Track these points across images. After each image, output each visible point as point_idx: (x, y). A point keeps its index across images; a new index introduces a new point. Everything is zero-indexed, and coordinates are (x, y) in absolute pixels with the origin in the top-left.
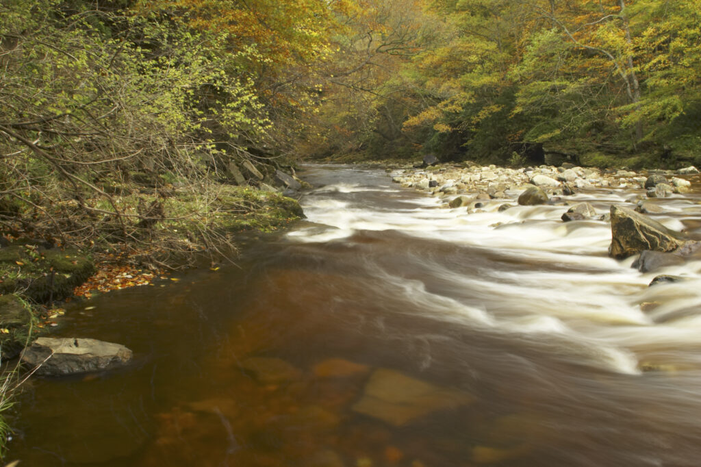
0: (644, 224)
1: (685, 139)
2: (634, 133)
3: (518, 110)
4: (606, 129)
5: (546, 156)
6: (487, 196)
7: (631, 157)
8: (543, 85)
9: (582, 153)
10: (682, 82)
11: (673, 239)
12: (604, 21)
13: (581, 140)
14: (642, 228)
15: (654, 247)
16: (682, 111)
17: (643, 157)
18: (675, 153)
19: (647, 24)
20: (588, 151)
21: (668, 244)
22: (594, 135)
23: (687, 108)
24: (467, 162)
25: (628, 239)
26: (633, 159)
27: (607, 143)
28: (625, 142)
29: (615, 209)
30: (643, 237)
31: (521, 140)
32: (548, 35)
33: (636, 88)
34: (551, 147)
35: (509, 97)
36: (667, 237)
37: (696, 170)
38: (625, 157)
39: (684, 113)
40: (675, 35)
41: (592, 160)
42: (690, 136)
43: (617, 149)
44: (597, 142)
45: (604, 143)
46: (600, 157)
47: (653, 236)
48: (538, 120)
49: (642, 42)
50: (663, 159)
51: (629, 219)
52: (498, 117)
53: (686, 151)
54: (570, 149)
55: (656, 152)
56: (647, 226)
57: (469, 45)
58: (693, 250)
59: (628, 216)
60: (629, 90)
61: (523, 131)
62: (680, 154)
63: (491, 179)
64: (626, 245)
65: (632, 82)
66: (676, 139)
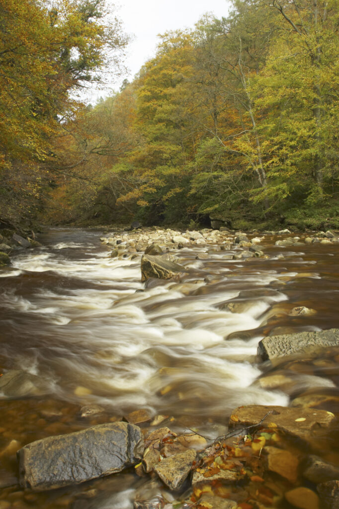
1: (293, 211)
2: (264, 207)
3: (193, 191)
4: (249, 204)
5: (212, 223)
6: (135, 250)
8: (207, 175)
9: (234, 220)
10: (288, 175)
11: (171, 272)
12: (243, 133)
13: (235, 211)
14: (155, 266)
15: (161, 277)
16: (288, 193)
17: (269, 223)
18: (287, 220)
19: (266, 138)
20: (238, 219)
21: (168, 275)
22: (242, 208)
23: (292, 191)
24: (155, 227)
25: (148, 273)
26: (263, 224)
27: (250, 213)
28: (259, 213)
30: (155, 271)
31: (196, 211)
32: (211, 142)
33: (264, 177)
34: (215, 216)
35: (186, 181)
36: (168, 271)
37: (289, 231)
38: (259, 223)
39: (290, 195)
40: (282, 146)
41: (239, 225)
43: (254, 217)
44: (243, 213)
45: (248, 213)
46: (244, 223)
47: (160, 270)
48: (207, 198)
49: (263, 149)
50: (280, 224)
51: (149, 262)
52: (181, 196)
53: (293, 219)
54: (226, 217)
55: (277, 219)
56: (158, 265)
57: (161, 147)
59: (148, 260)
60: (260, 179)
61: (197, 205)
62: (290, 221)
64: (148, 276)
65: (261, 173)
66: (288, 211)
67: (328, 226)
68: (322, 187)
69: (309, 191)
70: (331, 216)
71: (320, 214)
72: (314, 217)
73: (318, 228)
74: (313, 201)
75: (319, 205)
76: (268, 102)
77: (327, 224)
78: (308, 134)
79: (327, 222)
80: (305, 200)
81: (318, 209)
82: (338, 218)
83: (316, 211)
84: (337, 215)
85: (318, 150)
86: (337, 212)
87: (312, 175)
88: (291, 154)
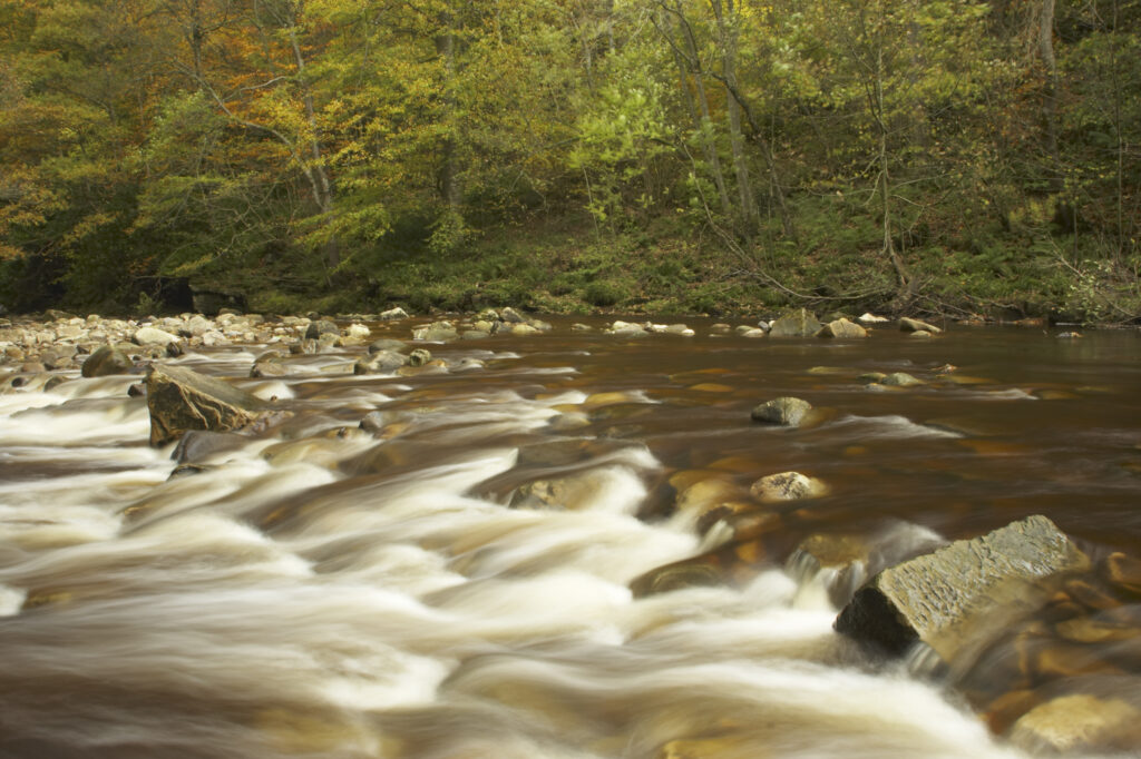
0: (197, 391)
1: (397, 268)
2: (327, 260)
3: (141, 223)
4: (288, 254)
5: (195, 299)
6: (41, 366)
7: (325, 296)
8: (182, 183)
9: (253, 292)
10: (386, 183)
11: (243, 411)
12: (275, 84)
13: (251, 271)
14: (193, 397)
15: (214, 425)
16: (388, 226)
17: (341, 296)
18: (384, 289)
19: (333, 96)
20: (262, 288)
21: (235, 419)
22: (271, 264)
25: (173, 416)
26: (326, 299)
27: (290, 275)
28: (314, 274)
29: (153, 370)
30: (195, 410)
31: (153, 272)
32: (190, 102)
33: (326, 190)
34: (202, 283)
35: (126, 196)
36: (233, 408)
37: (403, 312)
38: (315, 297)
39: (392, 230)
40: (373, 115)
41: (267, 304)
42: (404, 263)
43: (303, 284)
44: (274, 275)
45: (285, 276)
46: (277, 298)
47: (210, 408)
48: (181, 240)
49: (327, 121)
50: (369, 299)
51: (173, 385)
52: (112, 232)
54: (232, 286)
55: (359, 288)
56: (201, 393)
57: (55, 109)
58: (270, 425)
59: (171, 380)
60: (316, 194)
61: (155, 257)
62: (392, 290)
63: (72, 338)
64: (171, 425)
65: (319, 181)
66: (386, 269)
67: (482, 300)
68: (460, 212)
69: (435, 224)
70: (487, 277)
71: (459, 274)
72: (447, 282)
73: (458, 305)
74: (445, 244)
75: (458, 254)
76: (338, 10)
77: (479, 296)
78: (432, 91)
79: (479, 292)
80: (426, 241)
81: (454, 262)
82: (503, 283)
83: (452, 267)
84: (500, 275)
85: (454, 129)
86: (498, 269)
87: (438, 187)
88: (393, 136)
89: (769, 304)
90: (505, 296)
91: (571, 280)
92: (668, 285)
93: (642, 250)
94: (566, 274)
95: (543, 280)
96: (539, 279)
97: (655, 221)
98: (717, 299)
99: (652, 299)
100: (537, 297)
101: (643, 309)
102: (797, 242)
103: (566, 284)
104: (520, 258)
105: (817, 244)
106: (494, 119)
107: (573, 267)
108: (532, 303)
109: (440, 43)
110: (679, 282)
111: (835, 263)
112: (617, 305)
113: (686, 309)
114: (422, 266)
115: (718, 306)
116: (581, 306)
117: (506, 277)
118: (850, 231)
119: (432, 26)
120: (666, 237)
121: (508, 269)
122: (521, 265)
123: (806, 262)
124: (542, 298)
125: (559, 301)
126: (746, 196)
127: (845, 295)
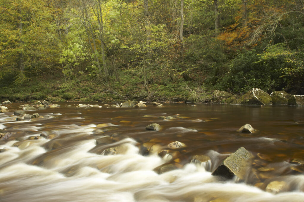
67: (31, 98)
68: (24, 73)
69: (17, 76)
70: (33, 91)
71: (24, 91)
72: (20, 93)
73: (24, 100)
74: (19, 83)
75: (24, 85)
77: (30, 97)
78: (16, 39)
79: (30, 96)
80: (14, 81)
81: (22, 87)
82: (38, 93)
83: (21, 89)
84: (37, 91)
85: (22, 50)
86: (36, 89)
87: (17, 66)
88: (4, 51)
89: (114, 99)
90: (38, 97)
91: (58, 92)
92: (86, 94)
93: (77, 84)
94: (57, 91)
95: (50, 92)
96: (49, 92)
97: (80, 76)
98: (100, 97)
99: (81, 98)
100: (48, 97)
101: (79, 100)
102: (120, 82)
103: (56, 94)
104: (42, 86)
105: (125, 83)
106: (35, 47)
107: (58, 89)
108: (47, 99)
109: (18, 25)
110: (89, 93)
111: (131, 88)
112: (72, 99)
113: (92, 100)
114: (13, 88)
115: (100, 99)
116: (62, 100)
117: (39, 91)
118: (133, 80)
119: (16, 20)
120: (84, 80)
121: (39, 89)
122: (43, 88)
123: (123, 88)
124: (50, 97)
125: (55, 98)
126: (106, 70)
127: (134, 96)
